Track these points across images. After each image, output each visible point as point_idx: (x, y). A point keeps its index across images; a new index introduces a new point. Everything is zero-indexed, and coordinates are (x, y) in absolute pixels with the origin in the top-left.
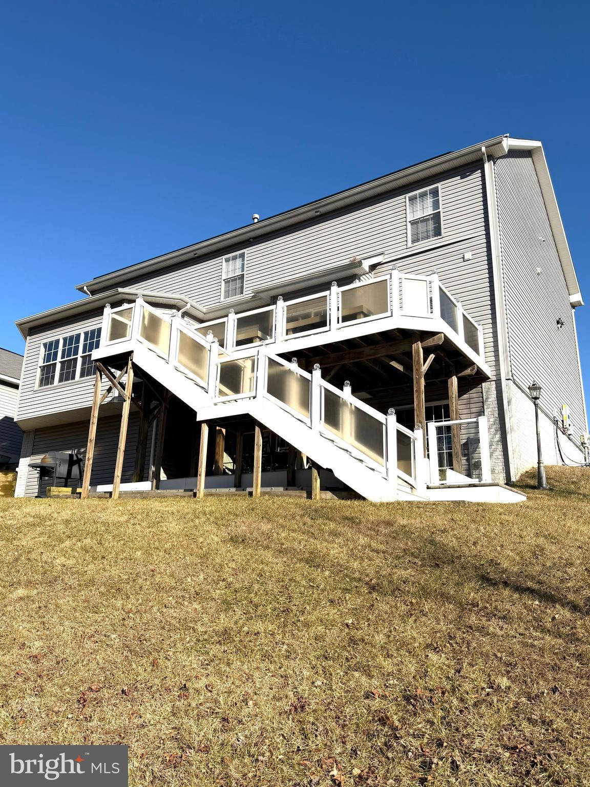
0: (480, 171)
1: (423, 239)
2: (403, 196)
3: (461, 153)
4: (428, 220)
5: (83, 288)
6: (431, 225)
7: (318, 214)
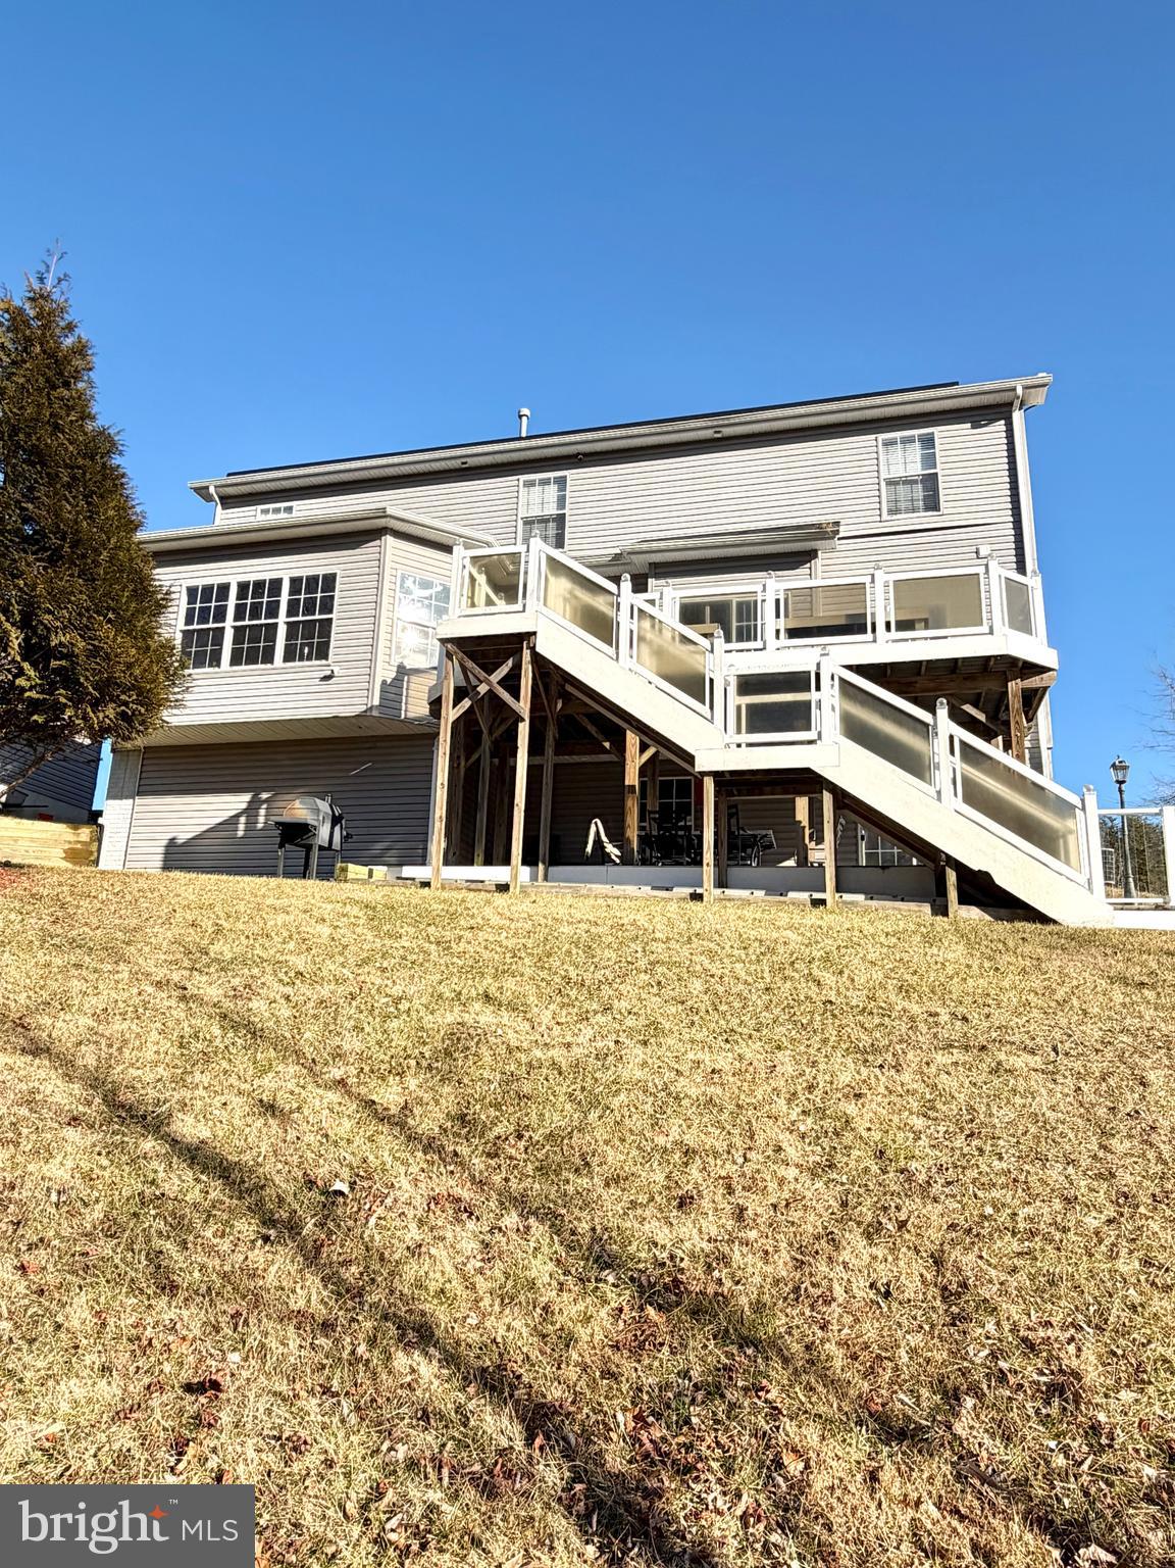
0: (1003, 422)
1: (907, 511)
2: (873, 437)
3: (973, 388)
4: (916, 482)
5: (207, 488)
6: (919, 492)
7: (719, 435)
